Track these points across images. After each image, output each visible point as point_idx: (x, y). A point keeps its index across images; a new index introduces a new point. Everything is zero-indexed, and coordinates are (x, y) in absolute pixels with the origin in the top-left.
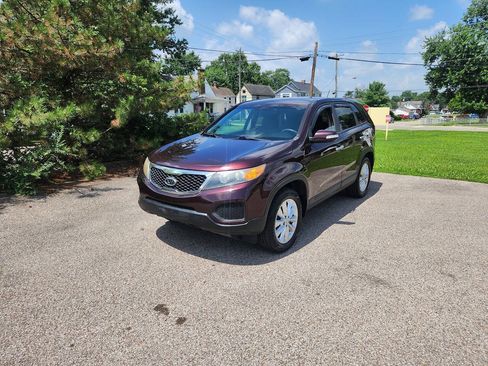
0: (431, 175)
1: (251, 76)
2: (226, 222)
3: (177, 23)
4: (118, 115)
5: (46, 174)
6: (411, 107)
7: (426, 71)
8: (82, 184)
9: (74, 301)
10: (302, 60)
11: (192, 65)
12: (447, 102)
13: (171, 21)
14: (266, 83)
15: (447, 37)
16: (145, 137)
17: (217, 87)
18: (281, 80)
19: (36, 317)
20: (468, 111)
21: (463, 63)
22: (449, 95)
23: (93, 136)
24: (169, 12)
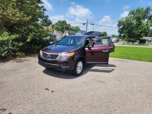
0: (118, 57)
1: (68, 28)
2: (64, 67)
3: (45, 10)
4: (29, 38)
5: (6, 55)
6: (114, 39)
7: (118, 29)
8: (17, 59)
9: (22, 88)
10: (84, 24)
11: (49, 23)
12: (124, 38)
13: (43, 10)
14: (72, 30)
15: (124, 20)
16: (36, 45)
17: (57, 31)
18: (77, 30)
19: (12, 92)
20: (129, 41)
21: (128, 27)
22: (124, 36)
23: (21, 44)
24: (42, 7)
